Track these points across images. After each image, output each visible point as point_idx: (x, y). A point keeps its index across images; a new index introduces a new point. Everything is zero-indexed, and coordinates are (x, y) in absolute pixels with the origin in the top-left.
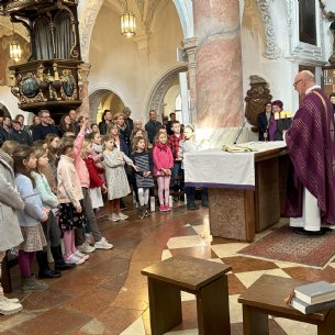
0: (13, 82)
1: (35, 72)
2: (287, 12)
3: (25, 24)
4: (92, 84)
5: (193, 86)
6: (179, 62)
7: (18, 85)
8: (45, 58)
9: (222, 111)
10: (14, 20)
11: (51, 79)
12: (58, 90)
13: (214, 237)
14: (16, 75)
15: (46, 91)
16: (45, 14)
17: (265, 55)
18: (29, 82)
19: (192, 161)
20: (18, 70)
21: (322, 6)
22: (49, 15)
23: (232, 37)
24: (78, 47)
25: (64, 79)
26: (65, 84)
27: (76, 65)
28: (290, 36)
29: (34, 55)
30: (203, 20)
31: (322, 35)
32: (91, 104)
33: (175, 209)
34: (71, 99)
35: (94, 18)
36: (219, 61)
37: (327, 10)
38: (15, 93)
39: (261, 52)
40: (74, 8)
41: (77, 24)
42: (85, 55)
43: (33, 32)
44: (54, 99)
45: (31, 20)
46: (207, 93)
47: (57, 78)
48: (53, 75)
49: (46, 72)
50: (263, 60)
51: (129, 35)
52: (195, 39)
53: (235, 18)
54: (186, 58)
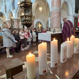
2: (72, 7)
5: (51, 20)
9: (56, 26)
11: (26, 19)
14: (21, 18)
18: (23, 19)
22: (27, 7)
23: (59, 11)
24: (32, 13)
25: (29, 19)
26: (29, 20)
27: (31, 16)
29: (25, 14)
34: (30, 23)
35: (35, 8)
36: (56, 15)
40: (31, 6)
41: (32, 9)
42: (33, 15)
47: (27, 19)
49: (25, 17)
50: (67, 16)
51: (41, 11)
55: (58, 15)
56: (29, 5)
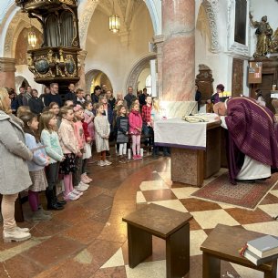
0: (30, 62)
1: (46, 55)
3: (39, 19)
4: (87, 66)
5: (160, 70)
6: (151, 52)
7: (34, 64)
8: (54, 46)
9: (180, 89)
10: (31, 16)
11: (58, 61)
12: (62, 69)
13: (174, 182)
14: (33, 57)
15: (54, 69)
16: (54, 13)
17: (210, 50)
18: (41, 62)
19: (160, 127)
20: (34, 53)
21: (251, 17)
22: (57, 13)
23: (189, 36)
24: (78, 39)
25: (68, 61)
26: (68, 65)
27: (76, 51)
28: (228, 37)
29: (46, 43)
30: (168, 22)
31: (250, 37)
32: (86, 80)
33: (145, 158)
34: (72, 76)
35: (89, 18)
36: (179, 52)
37: (254, 20)
38: (31, 70)
39: (207, 47)
40: (75, 9)
41: (77, 21)
42: (83, 44)
43: (45, 26)
44: (60, 76)
45: (44, 17)
46: (170, 76)
47: (62, 60)
48: (59, 58)
49: (54, 56)
50: (208, 54)
51: (115, 31)
52: (162, 36)
53: (192, 22)
54: (155, 50)
55: (186, 50)
56: (67, 5)
